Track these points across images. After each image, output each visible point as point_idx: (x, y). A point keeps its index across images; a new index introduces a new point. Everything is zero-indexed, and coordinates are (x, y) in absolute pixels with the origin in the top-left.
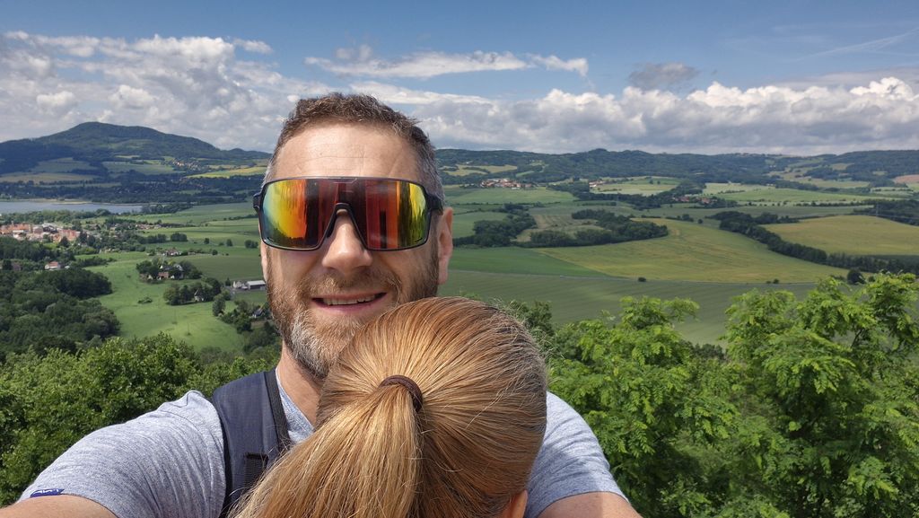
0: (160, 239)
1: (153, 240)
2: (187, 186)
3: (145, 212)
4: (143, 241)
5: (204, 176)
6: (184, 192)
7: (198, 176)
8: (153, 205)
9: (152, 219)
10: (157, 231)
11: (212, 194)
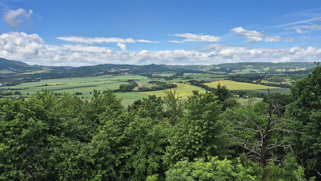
0: (11, 94)
2: (18, 77)
4: (4, 95)
7: (22, 74)
8: (7, 83)
9: (7, 88)
10: (9, 91)
11: (28, 79)
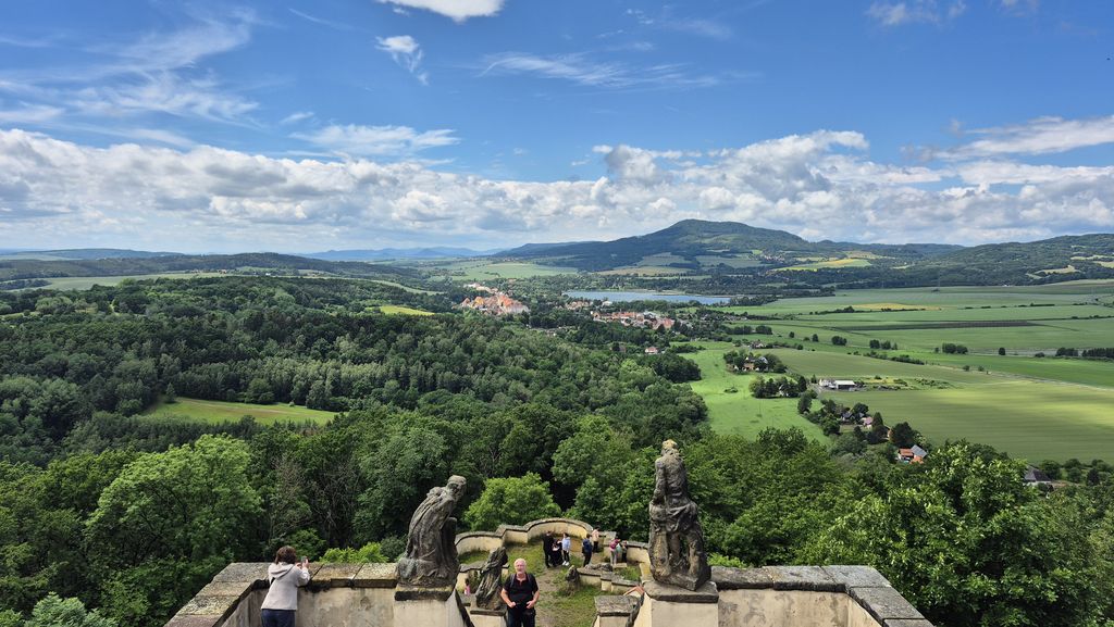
0: (747, 331)
1: (739, 332)
2: (773, 279)
3: (732, 304)
4: (730, 332)
5: (790, 269)
6: (770, 285)
7: (785, 269)
8: (740, 297)
9: (739, 310)
10: (744, 322)
11: (798, 287)
